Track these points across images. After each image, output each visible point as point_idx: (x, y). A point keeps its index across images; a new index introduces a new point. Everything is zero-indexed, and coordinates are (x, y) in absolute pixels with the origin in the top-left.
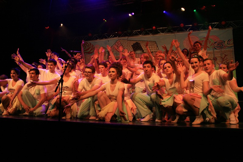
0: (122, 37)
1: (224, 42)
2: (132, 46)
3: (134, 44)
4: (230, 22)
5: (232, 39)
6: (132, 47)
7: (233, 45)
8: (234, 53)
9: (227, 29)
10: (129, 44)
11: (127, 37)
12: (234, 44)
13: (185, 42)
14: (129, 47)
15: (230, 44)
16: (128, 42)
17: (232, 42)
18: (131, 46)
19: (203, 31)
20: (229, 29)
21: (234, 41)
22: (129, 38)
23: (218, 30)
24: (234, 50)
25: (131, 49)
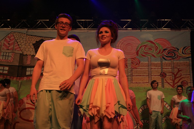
0: (18, 28)
1: (178, 49)
2: (33, 44)
3: (36, 41)
4: (187, 20)
5: (190, 45)
6: (33, 47)
7: (190, 55)
8: (191, 67)
9: (182, 31)
10: (29, 42)
11: (26, 30)
12: (191, 53)
13: (120, 46)
14: (29, 47)
15: (186, 54)
16: (27, 38)
17: (189, 51)
18: (31, 44)
19: (148, 31)
20: (186, 31)
21: (191, 49)
22: (30, 31)
23: (170, 31)
24: (192, 63)
25: (31, 50)
